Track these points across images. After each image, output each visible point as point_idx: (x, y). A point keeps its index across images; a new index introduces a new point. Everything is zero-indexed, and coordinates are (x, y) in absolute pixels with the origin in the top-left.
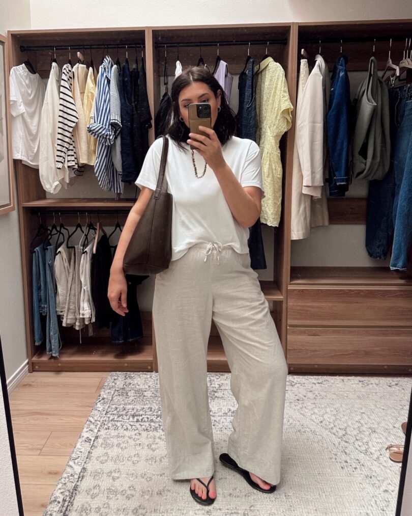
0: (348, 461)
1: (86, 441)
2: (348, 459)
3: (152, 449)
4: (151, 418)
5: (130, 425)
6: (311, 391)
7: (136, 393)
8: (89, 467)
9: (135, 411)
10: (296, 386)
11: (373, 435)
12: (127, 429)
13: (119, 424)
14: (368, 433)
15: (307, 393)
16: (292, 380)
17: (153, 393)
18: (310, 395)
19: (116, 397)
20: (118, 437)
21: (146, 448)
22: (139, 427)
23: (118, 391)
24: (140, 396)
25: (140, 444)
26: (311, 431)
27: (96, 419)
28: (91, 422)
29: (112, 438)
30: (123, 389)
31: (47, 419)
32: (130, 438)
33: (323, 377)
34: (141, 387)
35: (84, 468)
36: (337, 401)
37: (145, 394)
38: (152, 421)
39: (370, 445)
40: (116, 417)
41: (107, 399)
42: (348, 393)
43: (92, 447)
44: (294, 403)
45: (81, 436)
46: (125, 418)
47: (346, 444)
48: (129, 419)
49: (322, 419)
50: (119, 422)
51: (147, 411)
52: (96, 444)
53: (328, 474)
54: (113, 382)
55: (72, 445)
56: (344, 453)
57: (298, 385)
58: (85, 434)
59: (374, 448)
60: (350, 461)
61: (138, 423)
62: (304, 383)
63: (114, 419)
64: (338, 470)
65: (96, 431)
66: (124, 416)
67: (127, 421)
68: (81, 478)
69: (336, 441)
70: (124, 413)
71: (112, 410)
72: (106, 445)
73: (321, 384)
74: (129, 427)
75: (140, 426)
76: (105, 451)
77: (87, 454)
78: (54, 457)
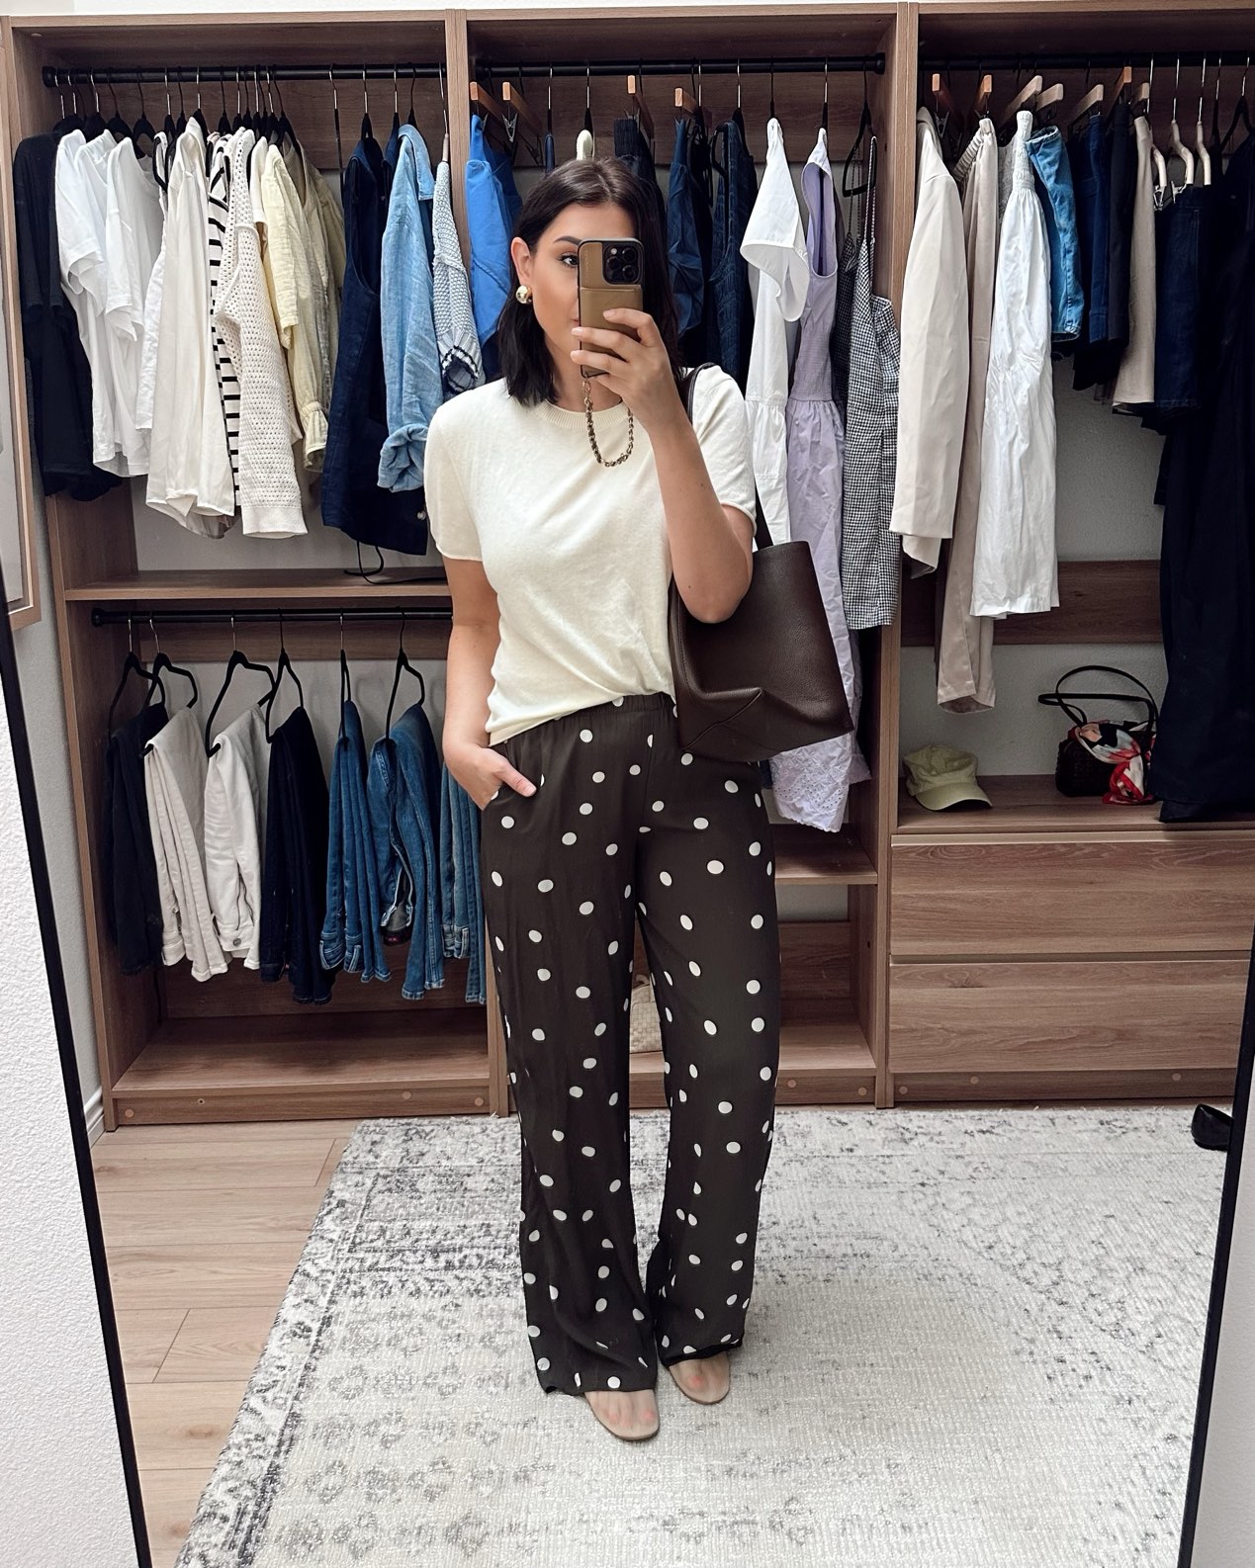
0: (1067, 1358)
1: (295, 1334)
2: (1065, 1351)
3: (496, 1349)
4: (491, 1257)
5: (427, 1279)
6: (958, 1157)
7: (440, 1182)
8: (309, 1409)
9: (439, 1236)
10: (915, 1143)
11: (1136, 1280)
12: (418, 1290)
13: (391, 1278)
14: (1122, 1275)
15: (946, 1164)
16: (905, 1125)
17: (493, 1181)
18: (956, 1167)
19: (380, 1197)
20: (392, 1316)
21: (478, 1346)
22: (453, 1284)
23: (385, 1177)
24: (455, 1190)
25: (459, 1335)
26: (961, 1275)
27: (324, 1266)
28: (308, 1275)
29: (374, 1320)
30: (402, 1170)
31: (172, 1271)
32: (428, 1318)
33: (994, 1112)
34: (457, 1163)
35: (293, 1415)
36: (1037, 1182)
37: (470, 1183)
38: (492, 1264)
39: (1130, 1311)
40: (383, 1258)
41: (353, 1204)
42: (1066, 1157)
43: (313, 1351)
44: (910, 1194)
45: (281, 1320)
46: (410, 1260)
47: (1061, 1309)
48: (422, 1262)
49: (991, 1238)
50: (392, 1274)
51: (476, 1234)
52: (324, 1340)
53: (1010, 1398)
54: (370, 1151)
55: (252, 1349)
56: (1055, 1335)
57: (922, 1139)
58: (291, 1314)
59: (1139, 1318)
60: (1072, 1358)
61: (451, 1274)
62: (940, 1134)
63: (377, 1263)
64: (1037, 1385)
65: (323, 1302)
66: (407, 1253)
67: (418, 1267)
68: (286, 1444)
69: (1032, 1300)
70: (407, 1242)
71: (370, 1238)
72: (357, 1342)
73: (988, 1135)
74: (425, 1287)
75: (457, 1282)
76: (355, 1362)
77: (300, 1373)
78: (199, 1386)
